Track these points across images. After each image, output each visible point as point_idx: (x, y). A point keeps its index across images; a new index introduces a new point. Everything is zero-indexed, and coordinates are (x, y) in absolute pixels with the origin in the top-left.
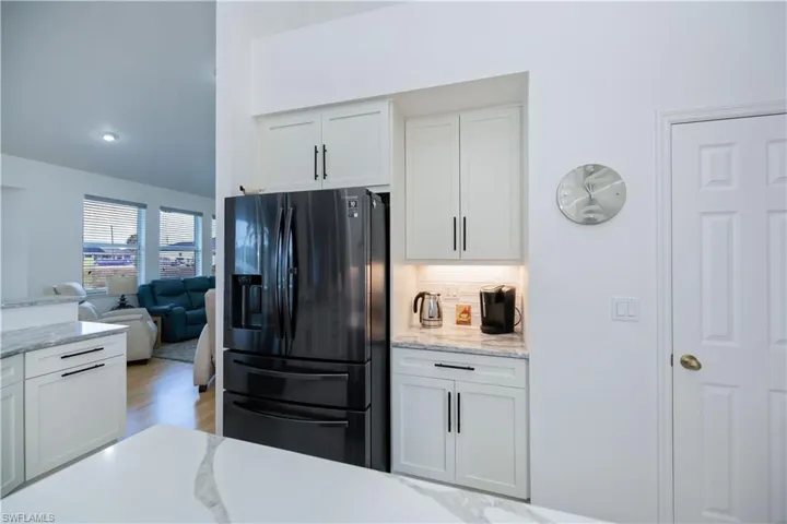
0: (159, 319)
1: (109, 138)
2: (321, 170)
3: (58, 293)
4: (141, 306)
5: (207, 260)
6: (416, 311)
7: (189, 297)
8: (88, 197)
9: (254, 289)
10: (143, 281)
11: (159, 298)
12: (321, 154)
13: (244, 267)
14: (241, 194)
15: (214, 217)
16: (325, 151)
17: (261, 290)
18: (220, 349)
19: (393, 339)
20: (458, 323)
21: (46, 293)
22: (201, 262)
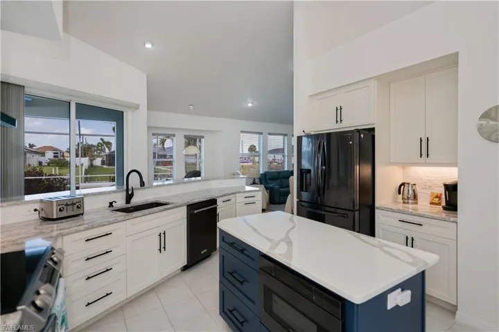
0: (268, 191)
1: (250, 105)
2: (339, 119)
3: (234, 175)
4: (261, 184)
5: (290, 160)
6: (400, 193)
7: (281, 181)
8: (242, 132)
9: (308, 175)
10: (261, 172)
11: (269, 181)
12: (339, 110)
13: (306, 165)
14: (304, 134)
15: (293, 136)
16: (341, 109)
17: (310, 176)
18: (295, 200)
19: (377, 204)
20: (431, 203)
21: (231, 175)
22: (286, 163)
